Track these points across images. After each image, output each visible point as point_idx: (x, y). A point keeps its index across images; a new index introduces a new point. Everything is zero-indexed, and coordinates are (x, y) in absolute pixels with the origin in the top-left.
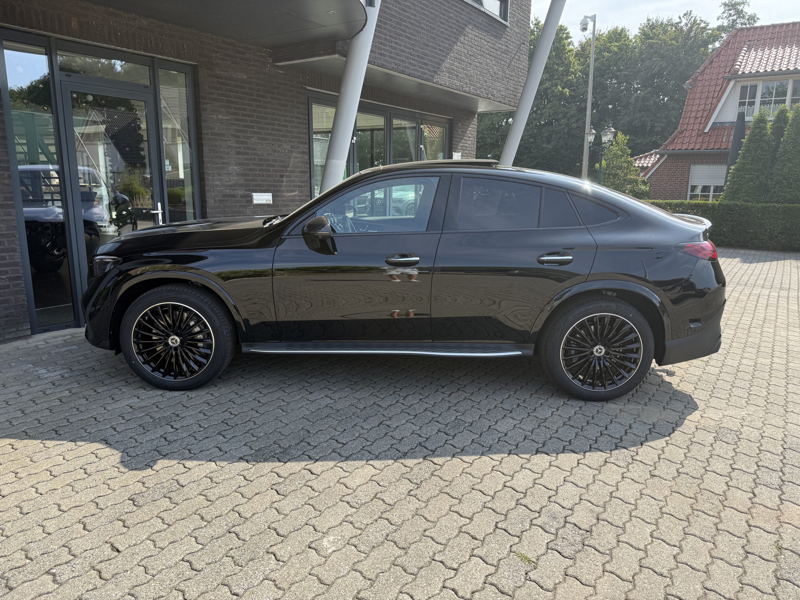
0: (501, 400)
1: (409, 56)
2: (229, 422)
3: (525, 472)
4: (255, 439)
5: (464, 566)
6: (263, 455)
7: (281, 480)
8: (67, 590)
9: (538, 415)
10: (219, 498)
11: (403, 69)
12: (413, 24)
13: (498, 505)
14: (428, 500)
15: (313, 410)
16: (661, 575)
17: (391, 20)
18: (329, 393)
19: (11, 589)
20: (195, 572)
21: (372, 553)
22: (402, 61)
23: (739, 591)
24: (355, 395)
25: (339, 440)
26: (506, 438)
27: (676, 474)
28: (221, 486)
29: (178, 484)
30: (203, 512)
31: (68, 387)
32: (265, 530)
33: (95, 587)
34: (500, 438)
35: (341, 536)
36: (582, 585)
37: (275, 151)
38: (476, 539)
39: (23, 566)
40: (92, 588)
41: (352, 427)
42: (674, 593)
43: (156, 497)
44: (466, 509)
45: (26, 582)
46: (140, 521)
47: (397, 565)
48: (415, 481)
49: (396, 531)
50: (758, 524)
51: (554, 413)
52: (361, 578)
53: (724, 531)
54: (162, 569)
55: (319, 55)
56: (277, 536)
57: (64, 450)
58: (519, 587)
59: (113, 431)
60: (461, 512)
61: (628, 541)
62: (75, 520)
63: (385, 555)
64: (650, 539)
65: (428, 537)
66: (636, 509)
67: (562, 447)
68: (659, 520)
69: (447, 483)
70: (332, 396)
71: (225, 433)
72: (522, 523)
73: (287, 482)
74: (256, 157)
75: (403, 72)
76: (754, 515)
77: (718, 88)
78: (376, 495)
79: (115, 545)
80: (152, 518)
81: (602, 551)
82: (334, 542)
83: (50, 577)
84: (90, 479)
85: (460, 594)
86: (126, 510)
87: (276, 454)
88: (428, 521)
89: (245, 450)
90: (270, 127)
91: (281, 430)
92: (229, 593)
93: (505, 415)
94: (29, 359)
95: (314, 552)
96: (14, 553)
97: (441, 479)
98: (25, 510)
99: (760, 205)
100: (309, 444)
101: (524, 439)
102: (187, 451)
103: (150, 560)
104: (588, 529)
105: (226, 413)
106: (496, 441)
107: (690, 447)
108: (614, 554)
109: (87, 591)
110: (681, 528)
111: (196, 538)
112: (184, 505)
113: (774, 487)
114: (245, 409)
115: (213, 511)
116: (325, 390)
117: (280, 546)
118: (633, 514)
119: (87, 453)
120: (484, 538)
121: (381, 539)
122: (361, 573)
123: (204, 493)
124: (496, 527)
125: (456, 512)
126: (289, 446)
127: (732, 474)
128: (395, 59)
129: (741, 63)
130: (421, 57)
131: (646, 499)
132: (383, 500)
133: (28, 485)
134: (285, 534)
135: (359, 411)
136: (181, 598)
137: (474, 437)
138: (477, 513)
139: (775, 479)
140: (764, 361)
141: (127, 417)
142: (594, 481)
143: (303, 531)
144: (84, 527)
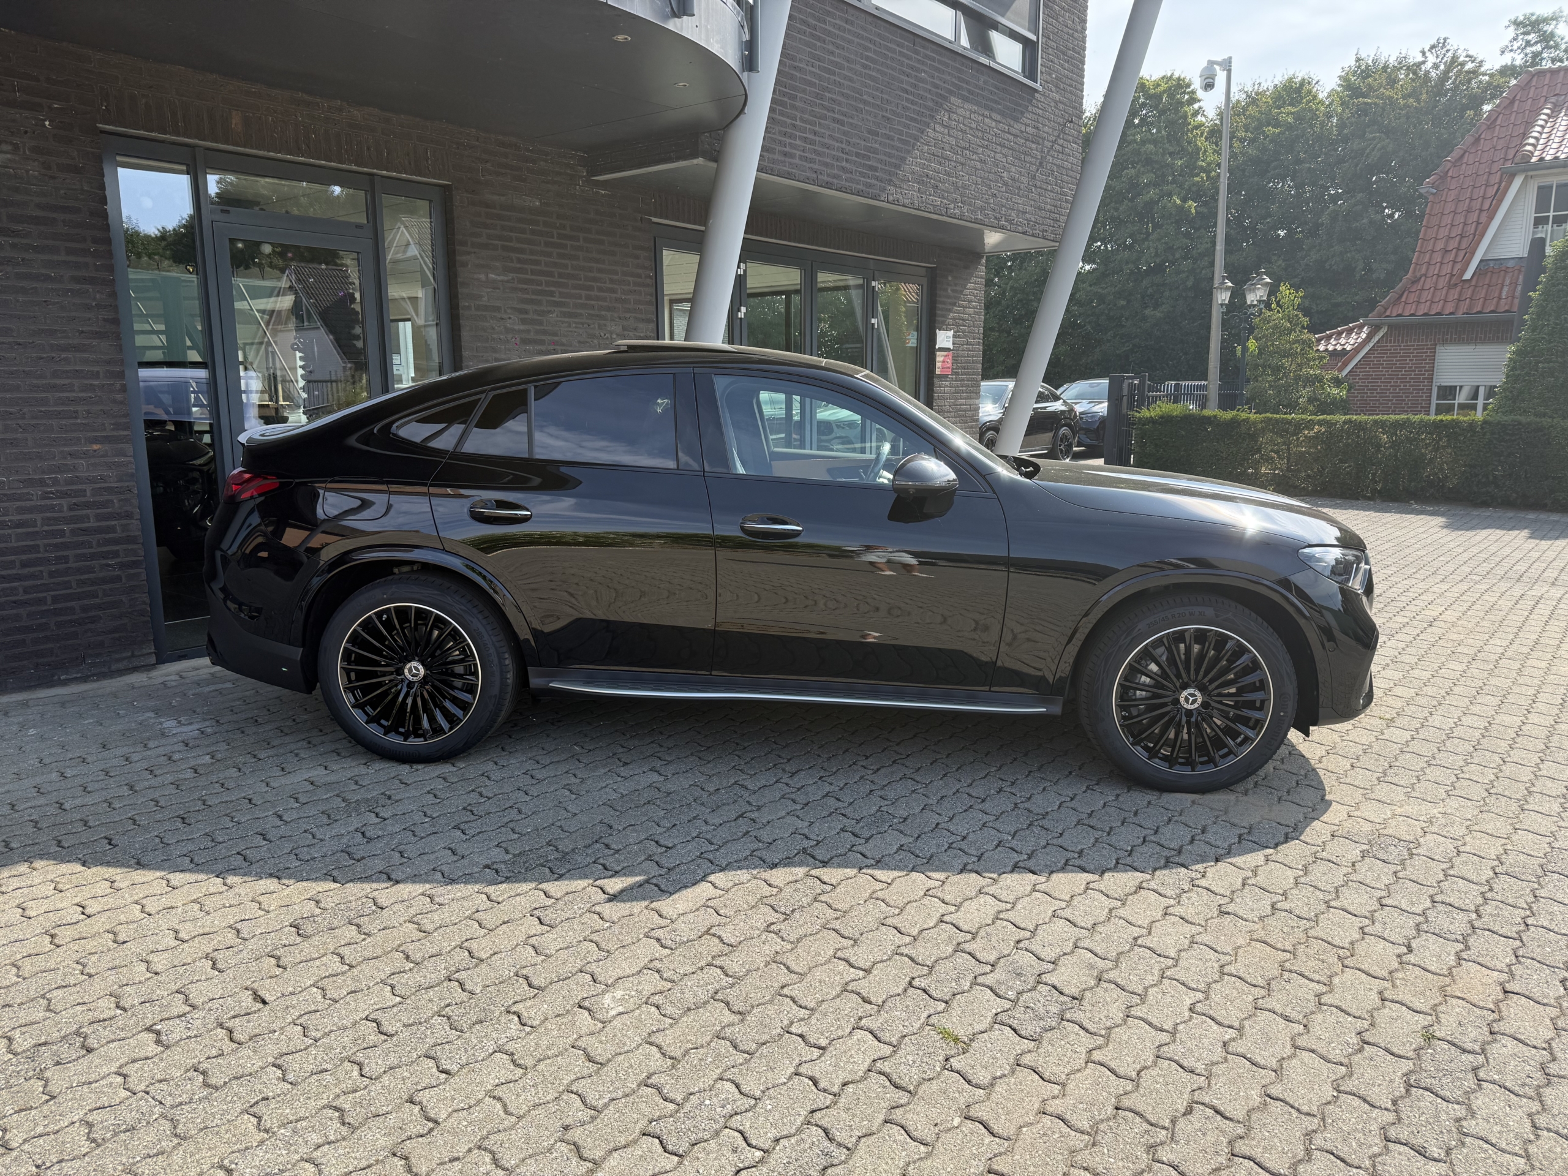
0: (970, 781)
1: (840, 154)
2: (475, 810)
3: (982, 899)
4: (516, 836)
5: (838, 1044)
6: (525, 863)
7: (549, 902)
8: (177, 1054)
9: (1033, 808)
10: (440, 927)
11: (829, 179)
12: (847, 97)
13: (921, 952)
14: (799, 940)
15: (625, 793)
16: (1192, 1072)
17: (804, 91)
18: (658, 764)
19: (90, 1051)
20: (383, 1037)
21: (685, 1019)
22: (826, 165)
23: (1329, 1103)
24: (703, 769)
25: (662, 842)
26: (964, 845)
27: (1269, 912)
29: (375, 904)
30: (410, 948)
31: (209, 750)
32: (510, 978)
33: (221, 1052)
34: (952, 843)
35: (637, 990)
36: (1041, 1081)
37: (592, 336)
38: (870, 1003)
39: (110, 1019)
40: (216, 1054)
41: (689, 821)
42: (1207, 1100)
43: (336, 923)
44: (862, 956)
45: (113, 1041)
46: (304, 959)
47: (723, 1039)
48: (783, 909)
49: (732, 985)
50: (1400, 998)
51: (1064, 805)
52: (658, 1055)
53: (1331, 1006)
54: (332, 1031)
55: (672, 160)
56: (527, 988)
58: (929, 1080)
60: (852, 960)
61: (1145, 1016)
62: (200, 955)
63: (706, 1022)
64: (1187, 1014)
65: (786, 996)
66: (1175, 966)
67: (1063, 861)
68: (1213, 985)
69: (839, 914)
70: (662, 771)
71: (466, 826)
72: (958, 980)
73: (560, 905)
75: (828, 185)
76: (1398, 982)
77: (1490, 192)
78: (709, 929)
79: (260, 993)
80: (326, 954)
81: (1092, 1030)
82: (621, 1000)
83: (152, 1036)
84: (231, 893)
85: (822, 1085)
86: (283, 942)
87: (547, 861)
88: (792, 972)
89: (497, 854)
90: (583, 293)
91: (563, 823)
92: (435, 1070)
93: (971, 807)
94: (151, 703)
95: (587, 1014)
96: (98, 999)
97: (830, 906)
98: (122, 937)
100: (607, 846)
101: (997, 846)
102: (398, 855)
103: (313, 1016)
104: (1076, 995)
105: (472, 795)
106: (943, 849)
107: (1310, 868)
108: (1113, 1036)
109: (208, 1058)
110: (1251, 998)
111: (392, 987)
112: (380, 937)
113: (1453, 937)
114: (507, 789)
115: (429, 947)
116: (651, 759)
117: (529, 1003)
118: (1168, 973)
120: (884, 1002)
121: (703, 998)
122: (659, 1047)
123: (415, 919)
124: (910, 984)
125: (844, 960)
126: (573, 850)
127: (1376, 915)
128: (811, 161)
129: (1537, 139)
130: (864, 156)
131: (1198, 950)
132: (719, 937)
134: (543, 985)
135: (705, 795)
136: (356, 1073)
137: (905, 840)
138: (882, 961)
139: (1459, 924)
140: (1507, 719)
141: (303, 799)
142: (1109, 918)
143: (572, 982)
144: (214, 965)
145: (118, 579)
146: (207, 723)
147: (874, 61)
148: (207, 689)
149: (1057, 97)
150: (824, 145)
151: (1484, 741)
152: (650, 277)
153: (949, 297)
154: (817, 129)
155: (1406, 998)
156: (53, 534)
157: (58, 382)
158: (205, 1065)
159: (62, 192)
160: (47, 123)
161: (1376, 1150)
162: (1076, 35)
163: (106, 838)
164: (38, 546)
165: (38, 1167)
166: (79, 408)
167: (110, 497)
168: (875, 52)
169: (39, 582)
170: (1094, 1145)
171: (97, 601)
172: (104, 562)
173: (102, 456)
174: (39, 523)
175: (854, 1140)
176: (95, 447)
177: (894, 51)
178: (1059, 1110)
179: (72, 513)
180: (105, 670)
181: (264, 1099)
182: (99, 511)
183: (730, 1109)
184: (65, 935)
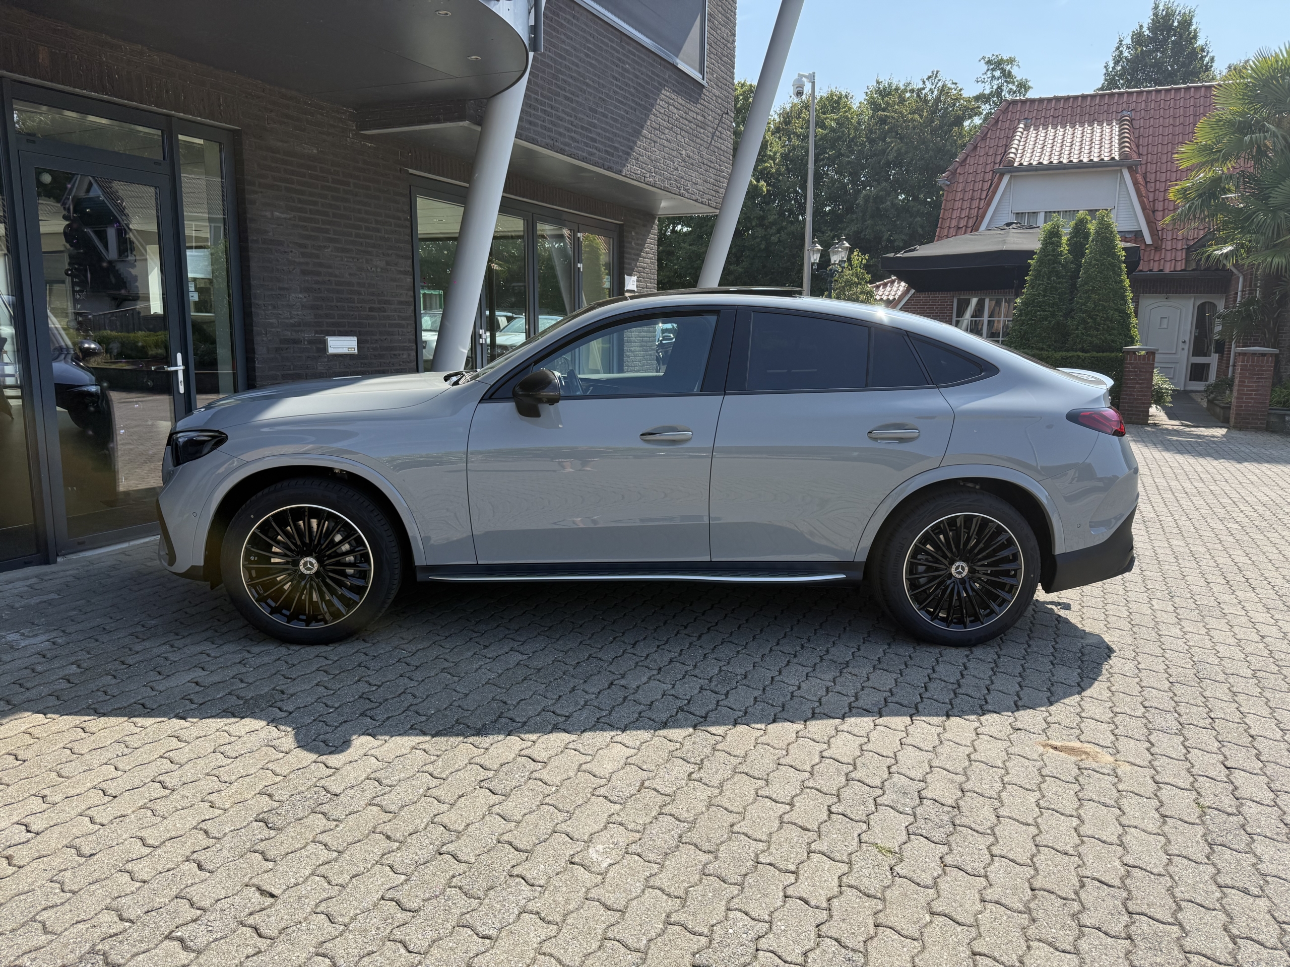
0: (776, 641)
1: (570, 126)
2: (372, 697)
3: (842, 736)
4: (424, 718)
5: (805, 867)
7: (490, 774)
8: (211, 958)
9: (835, 659)
10: (403, 807)
11: (562, 146)
12: (575, 79)
13: (822, 783)
14: (721, 786)
15: (500, 672)
16: (1066, 854)
18: (515, 645)
20: (410, 914)
21: (667, 863)
23: (1168, 864)
24: (556, 646)
25: (558, 711)
26: (801, 693)
27: (1045, 726)
28: (398, 789)
29: (328, 792)
30: (387, 828)
31: (72, 659)
32: (495, 845)
33: (257, 950)
34: (792, 693)
35: (613, 843)
36: (968, 876)
37: (361, 269)
38: (809, 830)
39: (121, 933)
40: (253, 952)
41: (570, 692)
42: (1089, 874)
43: (301, 815)
44: (780, 791)
45: (137, 954)
46: (290, 851)
47: (709, 875)
48: (693, 760)
49: (690, 829)
50: (1167, 780)
51: (856, 654)
52: (665, 897)
53: (1127, 791)
54: (357, 914)
55: (437, 121)
56: (516, 853)
57: (110, 756)
58: (888, 887)
59: (182, 722)
60: (774, 796)
61: (1010, 815)
62: (180, 859)
63: (687, 862)
64: (1037, 810)
65: (739, 833)
66: (1008, 773)
68: (1042, 785)
69: (740, 760)
70: (521, 649)
71: (372, 713)
72: (864, 803)
73: (501, 775)
74: (332, 279)
75: (562, 151)
76: (1158, 768)
77: (986, 186)
78: (643, 783)
79: (264, 888)
80: (307, 844)
81: (980, 830)
82: (605, 852)
83: (177, 944)
85: (813, 903)
86: (259, 837)
88: (732, 812)
90: (354, 231)
91: (460, 703)
92: (475, 937)
93: (788, 661)
95: (582, 869)
96: (96, 914)
97: (729, 754)
98: (86, 850)
100: (512, 720)
101: (828, 692)
102: (322, 744)
103: (330, 903)
104: (954, 805)
105: (361, 684)
106: (789, 698)
107: (1052, 689)
108: (997, 833)
109: (248, 957)
110: (1072, 793)
111: (391, 867)
112: (351, 821)
113: (1173, 732)
114: (390, 677)
115: (402, 826)
116: (506, 640)
117: (527, 865)
118: (1006, 780)
119: (153, 758)
120: (819, 828)
121: (673, 843)
122: (663, 891)
123: (375, 802)
124: (830, 812)
125: (766, 797)
126: (483, 725)
127: (1115, 720)
128: (550, 130)
129: (1017, 150)
130: (587, 129)
131: (1016, 760)
132: (655, 789)
133: (73, 813)
134: (528, 848)
135: (571, 669)
136: (403, 951)
137: (757, 693)
138: (797, 795)
139: (1170, 722)
141: (198, 699)
142: (941, 742)
143: (552, 841)
144: (200, 867)
146: (54, 634)
147: (594, 52)
148: (34, 601)
149: (717, 93)
150: (559, 118)
152: (406, 219)
153: (631, 249)
154: (553, 103)
155: (1171, 780)
161: (1218, 895)
162: (729, 45)
168: (594, 44)
170: (1034, 920)
175: (862, 944)
177: (607, 45)
178: (996, 898)
183: (752, 935)
184: (22, 855)
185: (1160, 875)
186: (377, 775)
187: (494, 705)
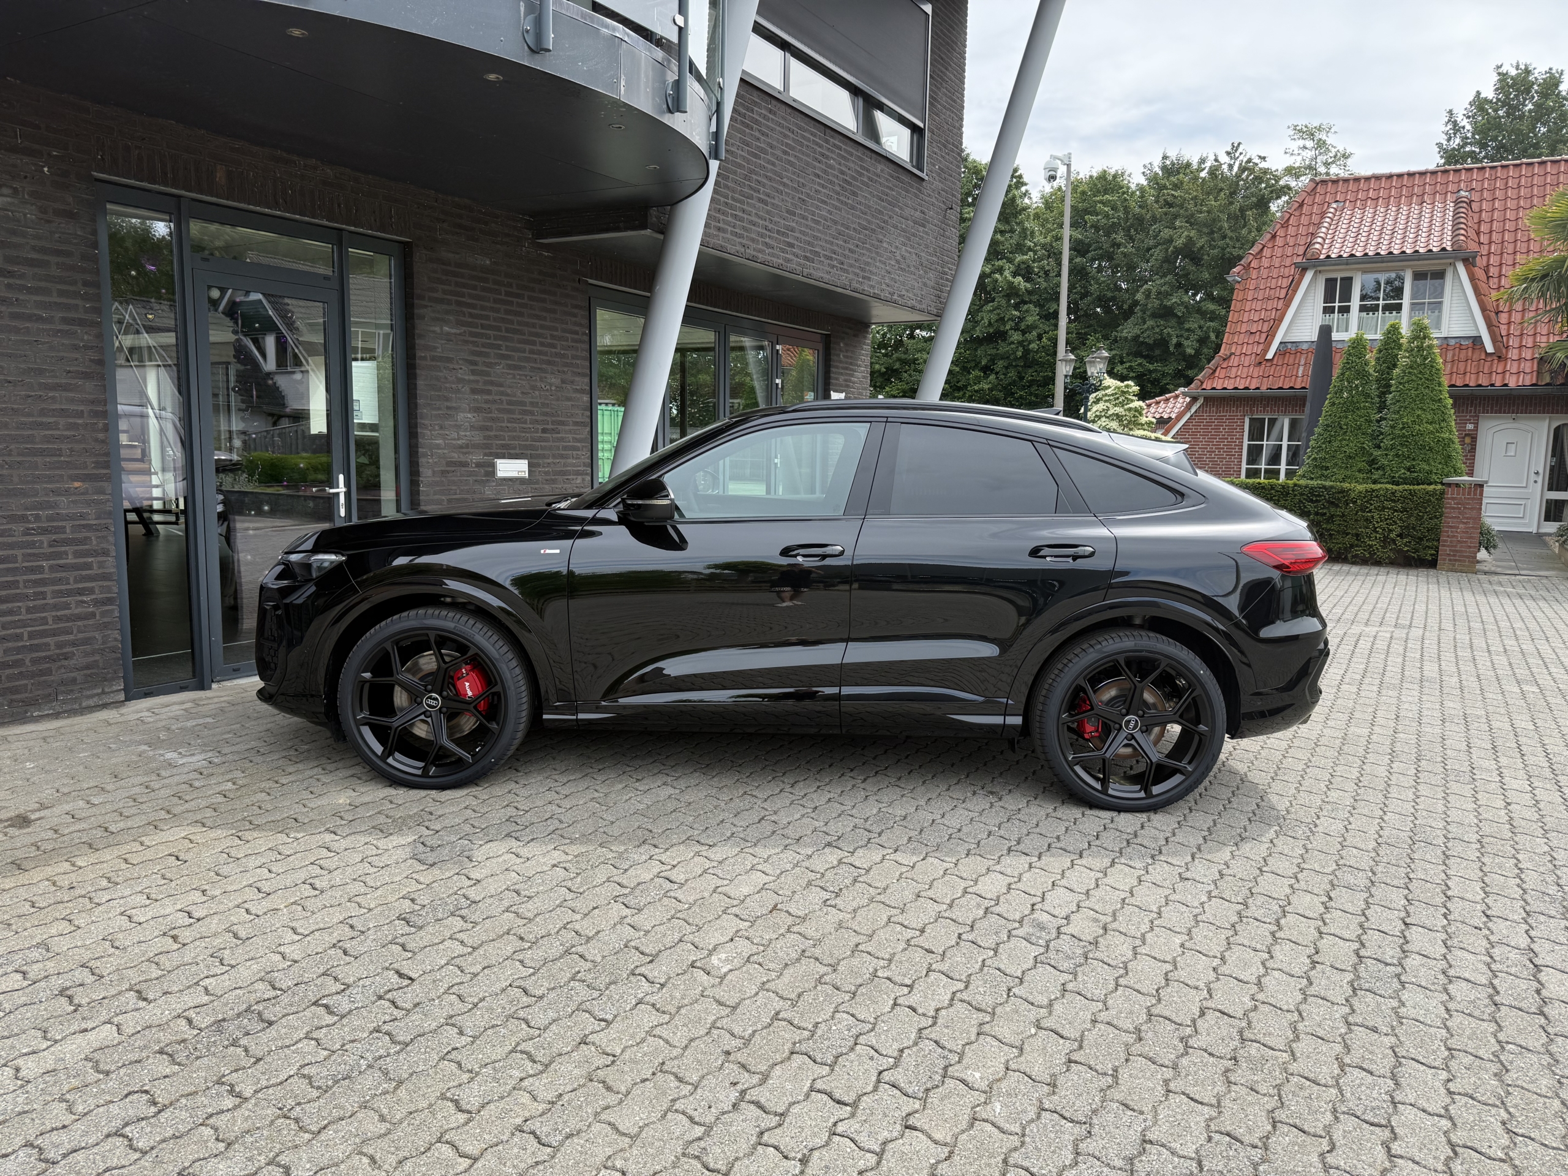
0: (946, 787)
1: (765, 232)
2: (518, 821)
3: (992, 875)
5: (921, 982)
7: (627, 891)
8: (353, 1020)
9: (1007, 806)
10: (538, 914)
11: (755, 253)
12: (770, 179)
13: (959, 915)
14: (855, 911)
15: (649, 803)
16: (1196, 988)
17: (735, 173)
19: (271, 1023)
20: (534, 999)
21: (786, 972)
22: (753, 240)
23: (1300, 1003)
24: (712, 783)
26: (960, 835)
27: (1218, 877)
28: (536, 899)
29: (468, 899)
30: (521, 931)
31: (226, 778)
32: (622, 949)
35: (736, 953)
36: (1087, 1001)
37: (534, 388)
38: (933, 953)
39: (274, 998)
40: (390, 1019)
41: (718, 825)
42: (1213, 1006)
43: (440, 916)
44: (913, 919)
45: (288, 1015)
46: (428, 945)
47: (825, 984)
48: (831, 889)
49: (814, 946)
52: (777, 998)
53: (1284, 939)
54: (486, 997)
55: (617, 229)
56: (641, 956)
57: (264, 860)
58: (1001, 1004)
59: (332, 835)
60: (906, 923)
61: (1149, 953)
62: (327, 945)
63: (805, 972)
64: (1180, 950)
65: (863, 951)
66: (1160, 917)
68: (1193, 929)
69: (879, 891)
70: (675, 784)
71: (518, 834)
72: (996, 934)
73: (637, 892)
74: (504, 398)
75: (755, 258)
76: (1328, 921)
77: (1285, 283)
78: (776, 905)
79: (402, 972)
80: (445, 940)
81: (1112, 964)
82: (727, 960)
83: (322, 1009)
84: (325, 896)
85: (920, 1011)
86: (400, 932)
88: (860, 934)
90: (528, 347)
91: (605, 829)
92: (592, 1019)
93: (955, 806)
94: (137, 738)
95: (702, 972)
96: (252, 983)
97: (870, 885)
98: (243, 934)
99: (1361, 487)
101: (989, 836)
103: (462, 987)
104: (1092, 941)
105: (509, 809)
108: (1130, 967)
109: (385, 1022)
110: (1223, 937)
111: (521, 962)
112: (488, 924)
114: (539, 803)
115: (535, 930)
116: (660, 776)
117: (650, 966)
118: (1156, 923)
120: (944, 952)
121: (794, 956)
122: (776, 993)
123: (512, 909)
124: (960, 939)
125: (898, 923)
127: (1299, 875)
128: (741, 236)
129: (1324, 239)
130: (783, 234)
131: (1173, 906)
132: (787, 912)
133: (231, 905)
134: (654, 953)
135: (723, 804)
136: (524, 1026)
137: (913, 834)
138: (930, 923)
139: (1362, 880)
140: (1359, 731)
142: (1097, 886)
143: (678, 949)
144: (345, 953)
145: (93, 615)
146: (210, 754)
148: (189, 724)
149: (941, 186)
150: (750, 222)
151: (1345, 748)
152: (585, 333)
153: (841, 362)
155: (1338, 932)
156: (32, 570)
157: (44, 420)
158: (386, 1028)
159: (57, 235)
160: (46, 169)
161: (1343, 1031)
162: (955, 130)
163: (170, 855)
164: (18, 581)
165: (280, 1109)
166: (63, 446)
167: (88, 534)
168: (794, 140)
169: (17, 618)
170: (1140, 1039)
171: (71, 637)
172: (80, 598)
173: (82, 494)
174: (20, 559)
175: (960, 1047)
176: (77, 484)
177: (808, 140)
178: (1108, 1019)
179: (52, 550)
180: (76, 706)
181: (453, 1049)
182: (76, 548)
183: (854, 1031)
184: (186, 935)
185: (1288, 1011)
186: (517, 887)
187: (640, 833)
